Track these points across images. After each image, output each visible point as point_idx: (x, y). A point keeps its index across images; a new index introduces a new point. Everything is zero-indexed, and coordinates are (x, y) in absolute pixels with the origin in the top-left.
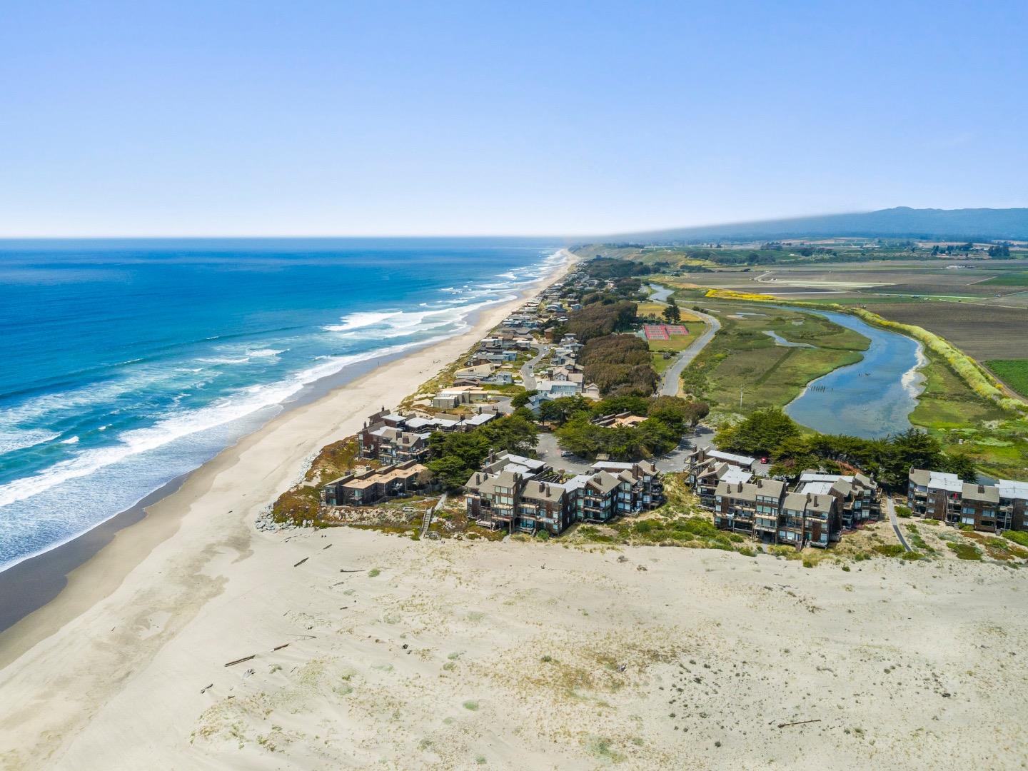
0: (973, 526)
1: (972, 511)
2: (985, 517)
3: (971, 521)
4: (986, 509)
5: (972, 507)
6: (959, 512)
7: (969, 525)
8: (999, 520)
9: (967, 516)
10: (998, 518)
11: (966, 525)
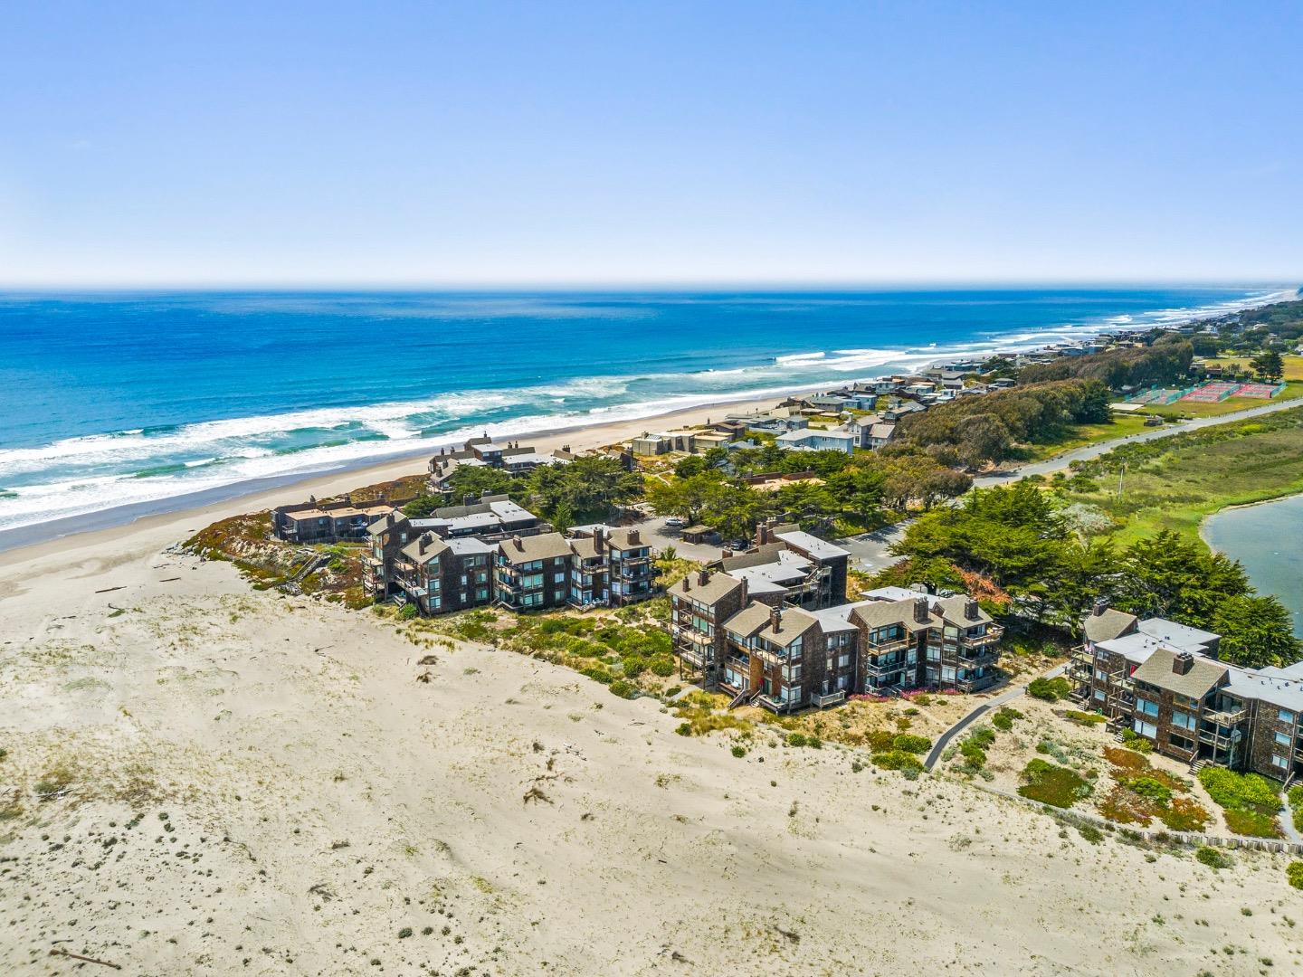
0: (1152, 741)
1: (1153, 712)
2: (1176, 728)
3: (1150, 731)
4: (1182, 710)
5: (1153, 701)
6: (1130, 707)
7: (1147, 738)
8: (1204, 740)
9: (1145, 719)
10: (1202, 734)
11: (1140, 736)
